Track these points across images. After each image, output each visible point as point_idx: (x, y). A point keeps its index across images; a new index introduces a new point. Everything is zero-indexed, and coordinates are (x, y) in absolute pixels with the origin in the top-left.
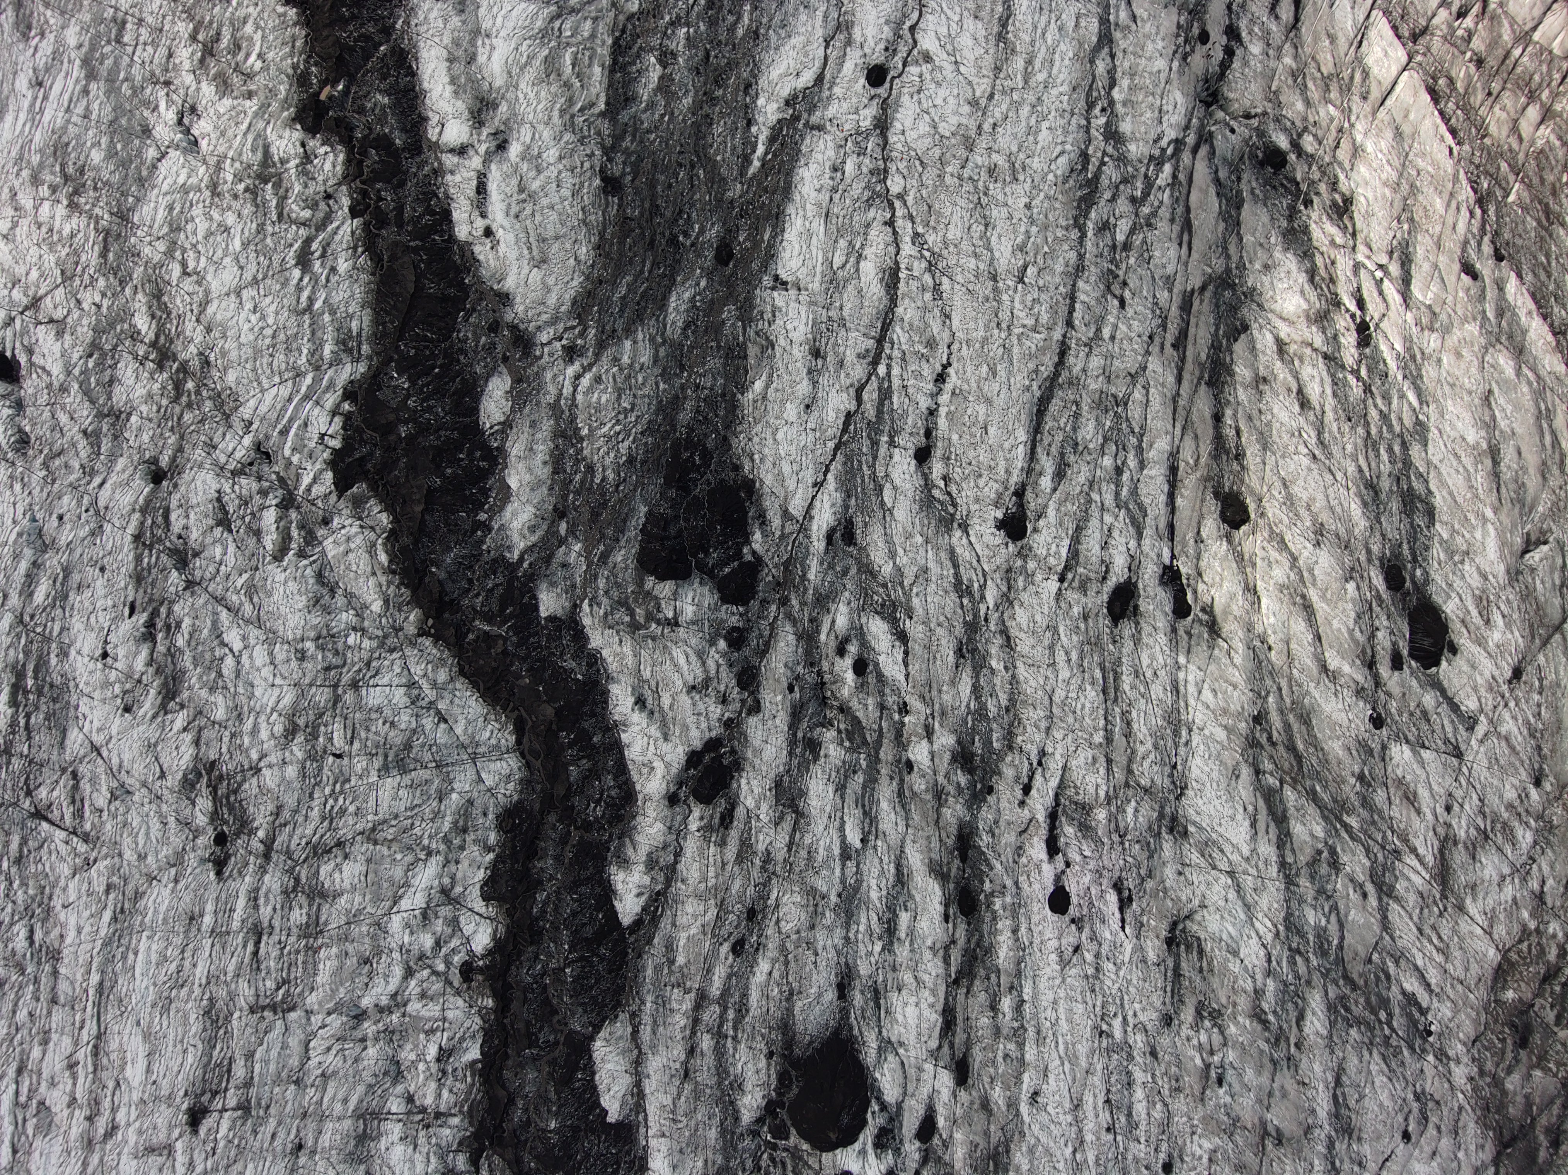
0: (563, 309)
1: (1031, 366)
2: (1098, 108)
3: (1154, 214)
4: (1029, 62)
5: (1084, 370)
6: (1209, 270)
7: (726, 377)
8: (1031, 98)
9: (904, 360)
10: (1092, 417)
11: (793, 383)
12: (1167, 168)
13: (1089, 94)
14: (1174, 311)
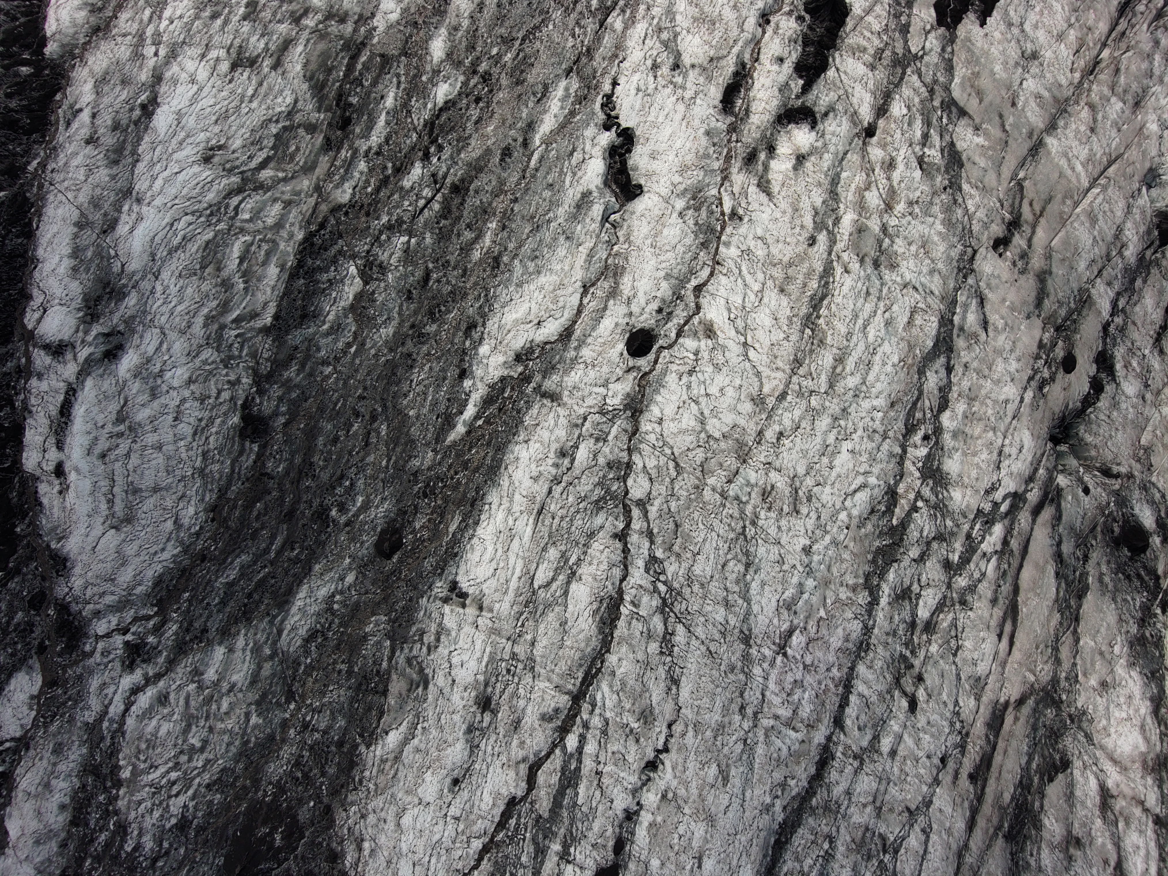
0: (139, 590)
1: (778, 776)
2: (920, 434)
3: (972, 589)
4: (840, 360)
5: (848, 793)
6: (1032, 678)
7: (351, 718)
8: (834, 406)
9: (604, 732)
10: (848, 863)
11: (443, 744)
12: (998, 530)
13: (910, 414)
14: (979, 728)
